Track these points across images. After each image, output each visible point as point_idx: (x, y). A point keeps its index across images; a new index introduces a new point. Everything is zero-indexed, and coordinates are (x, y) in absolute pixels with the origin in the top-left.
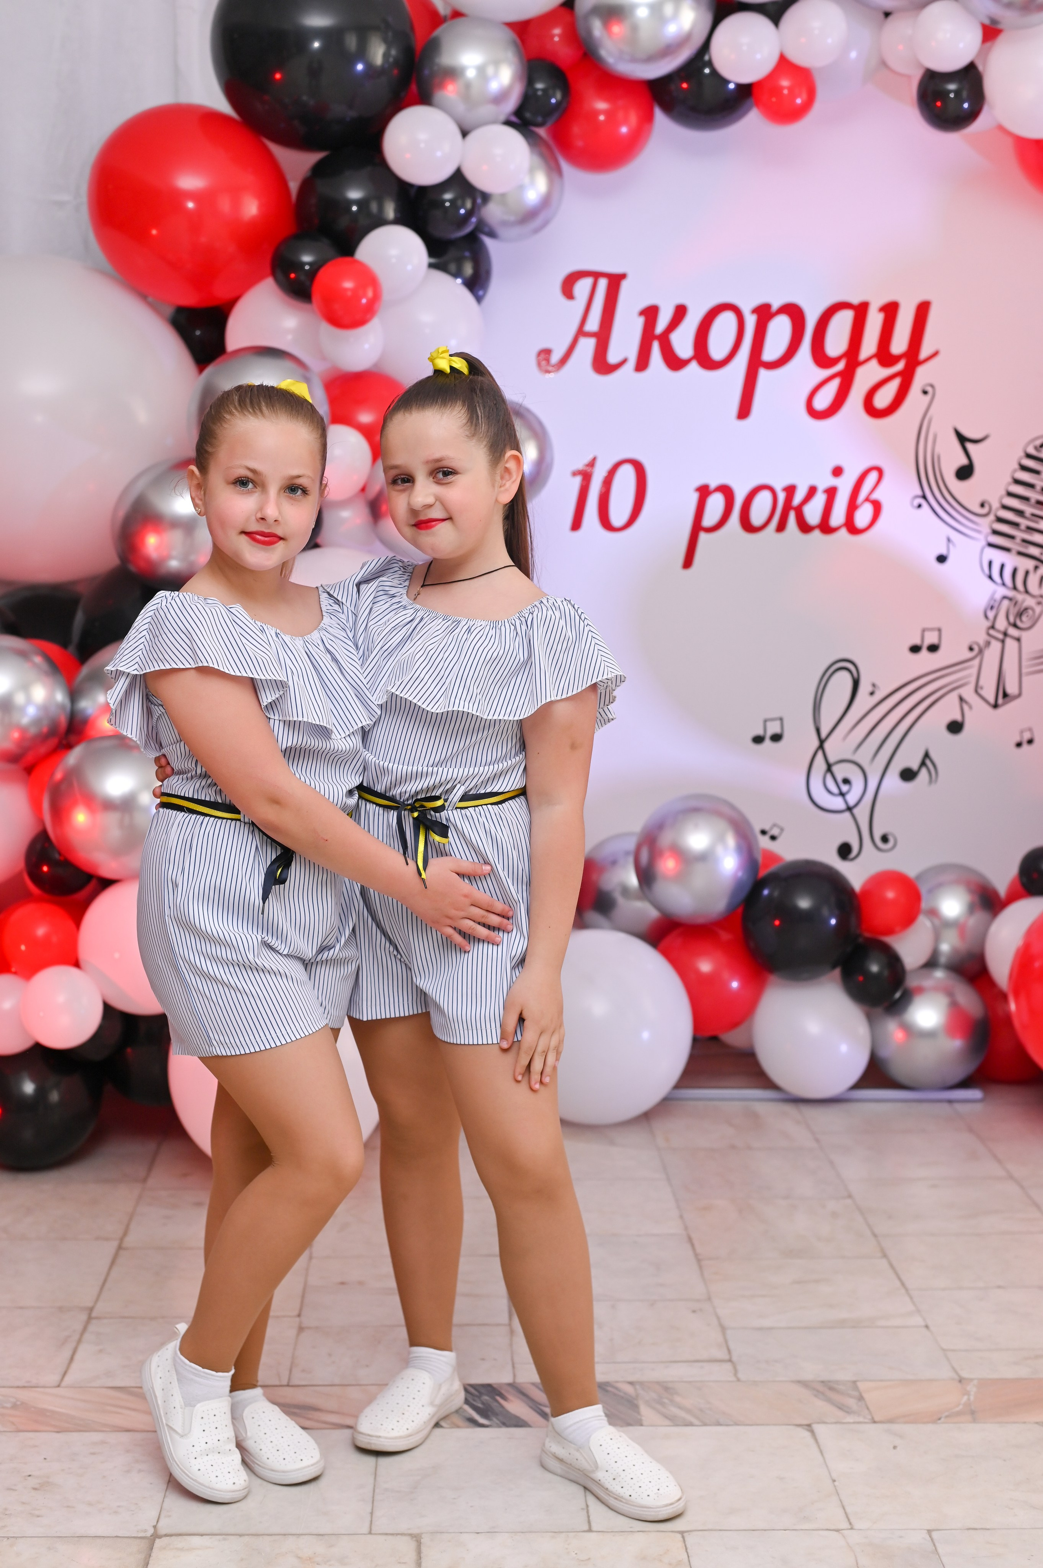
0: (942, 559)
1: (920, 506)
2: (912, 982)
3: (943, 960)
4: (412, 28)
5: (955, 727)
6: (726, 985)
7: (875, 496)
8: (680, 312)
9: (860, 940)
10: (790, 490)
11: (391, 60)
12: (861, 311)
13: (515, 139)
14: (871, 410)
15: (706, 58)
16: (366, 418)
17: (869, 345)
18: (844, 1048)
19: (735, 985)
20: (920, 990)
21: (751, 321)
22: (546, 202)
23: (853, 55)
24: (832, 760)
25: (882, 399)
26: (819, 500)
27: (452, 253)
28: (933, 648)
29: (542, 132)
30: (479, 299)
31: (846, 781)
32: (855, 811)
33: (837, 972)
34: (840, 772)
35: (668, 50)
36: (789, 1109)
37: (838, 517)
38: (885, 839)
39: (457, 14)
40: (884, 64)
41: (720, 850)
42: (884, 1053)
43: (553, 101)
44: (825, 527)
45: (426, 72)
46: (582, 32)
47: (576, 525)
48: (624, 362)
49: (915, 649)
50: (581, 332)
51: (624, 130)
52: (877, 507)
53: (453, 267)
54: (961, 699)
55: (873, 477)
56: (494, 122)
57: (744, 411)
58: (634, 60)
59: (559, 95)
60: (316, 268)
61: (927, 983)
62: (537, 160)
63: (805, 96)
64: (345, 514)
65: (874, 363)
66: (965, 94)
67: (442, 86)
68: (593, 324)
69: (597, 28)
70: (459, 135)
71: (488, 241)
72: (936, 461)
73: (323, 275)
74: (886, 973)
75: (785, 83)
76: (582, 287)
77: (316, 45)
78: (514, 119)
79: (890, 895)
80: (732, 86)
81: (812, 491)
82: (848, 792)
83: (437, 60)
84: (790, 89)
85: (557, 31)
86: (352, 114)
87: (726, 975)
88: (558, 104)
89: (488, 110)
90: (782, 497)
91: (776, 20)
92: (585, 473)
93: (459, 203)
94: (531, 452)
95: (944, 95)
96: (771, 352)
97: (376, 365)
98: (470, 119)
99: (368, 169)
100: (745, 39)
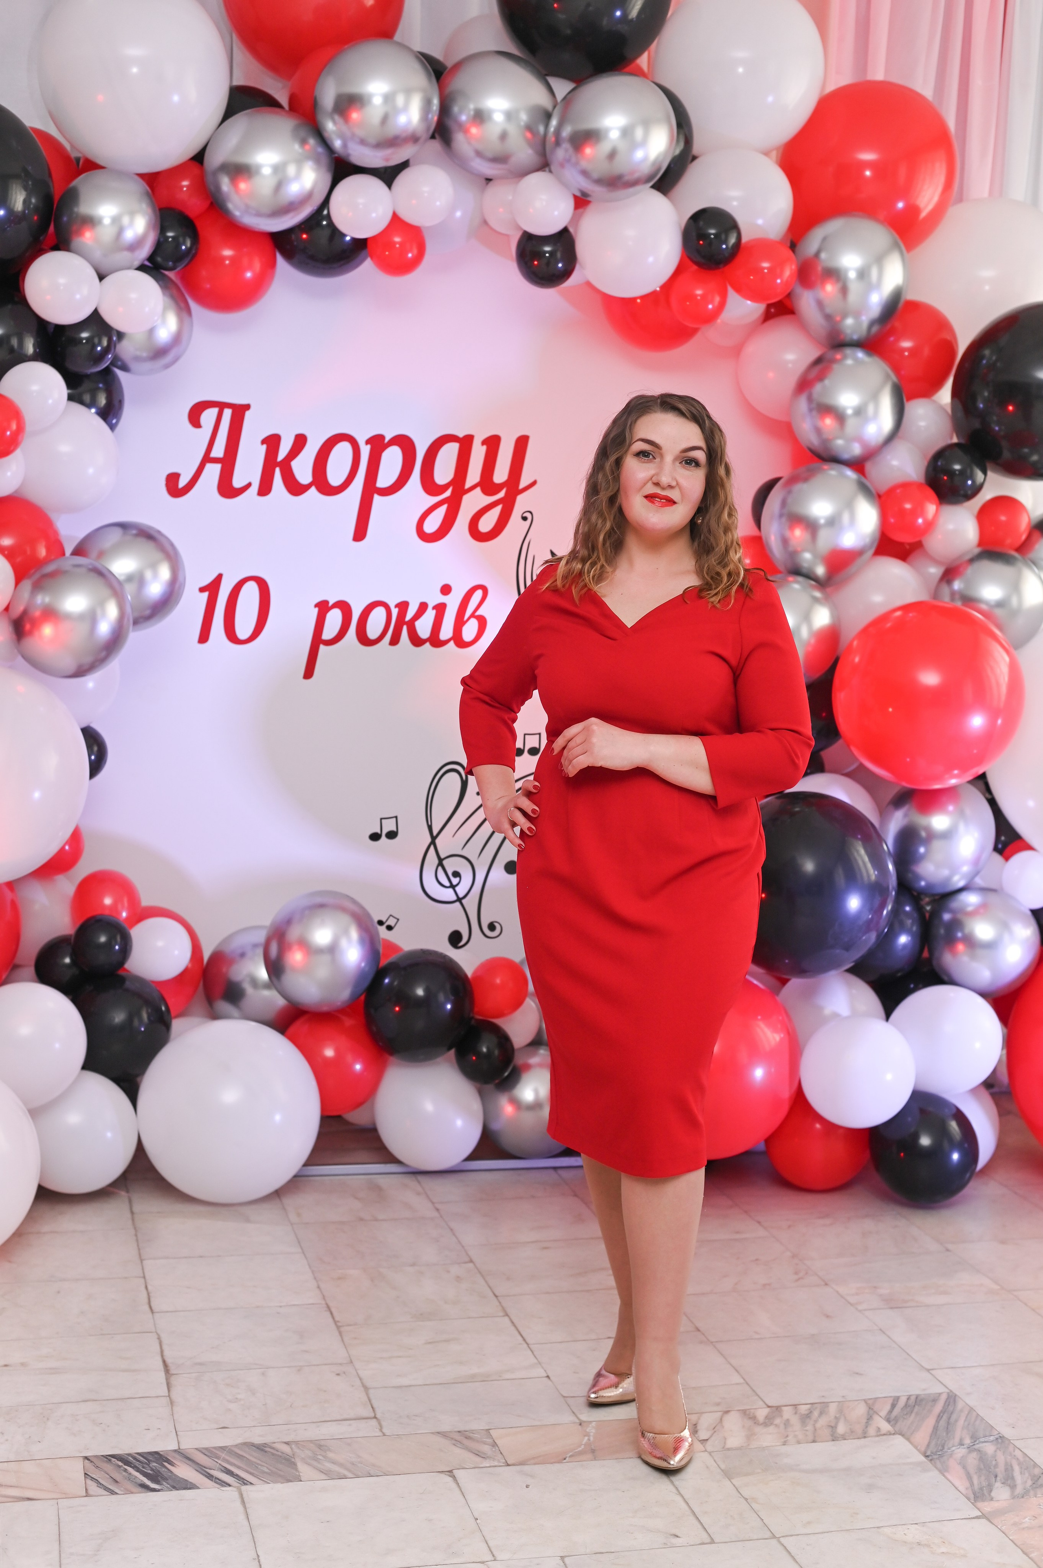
2: (519, 1060)
4: (51, 176)
6: (350, 1067)
7: (481, 612)
8: (300, 441)
9: (473, 1022)
10: (403, 606)
11: (31, 206)
12: (466, 443)
13: (148, 284)
14: (475, 533)
15: (325, 212)
17: (474, 475)
18: (459, 1123)
19: (358, 1067)
20: (527, 1067)
21: (365, 451)
22: (177, 339)
23: (458, 214)
24: (442, 856)
25: (486, 524)
26: (429, 616)
27: (87, 385)
29: (171, 274)
30: (112, 427)
31: (456, 874)
32: (465, 902)
33: (452, 1052)
34: (451, 865)
35: (291, 208)
36: (409, 1181)
37: (446, 632)
38: (492, 927)
39: (90, 164)
40: (485, 222)
41: (344, 943)
42: (495, 1126)
43: (183, 247)
44: (435, 641)
45: (65, 219)
46: (211, 186)
47: (204, 637)
48: (249, 485)
50: (207, 459)
51: (249, 275)
52: (482, 622)
53: (87, 398)
55: (478, 594)
56: (129, 268)
57: (360, 533)
58: (259, 214)
59: (189, 244)
61: (534, 1060)
62: (169, 302)
63: (415, 251)
65: (478, 491)
66: (559, 255)
67: (80, 233)
68: (218, 451)
69: (225, 184)
70: (97, 280)
71: (119, 373)
74: (497, 1052)
75: (398, 239)
76: (208, 417)
78: (147, 265)
79: (500, 980)
80: (348, 238)
81: (423, 607)
82: (458, 884)
83: (76, 210)
84: (401, 243)
85: (186, 182)
87: (349, 1058)
88: (189, 250)
89: (124, 257)
90: (395, 612)
91: (389, 183)
92: (212, 588)
93: (96, 340)
94: (165, 573)
95: (540, 255)
96: (385, 479)
97: (16, 491)
98: (106, 264)
99: (10, 306)
100: (361, 199)
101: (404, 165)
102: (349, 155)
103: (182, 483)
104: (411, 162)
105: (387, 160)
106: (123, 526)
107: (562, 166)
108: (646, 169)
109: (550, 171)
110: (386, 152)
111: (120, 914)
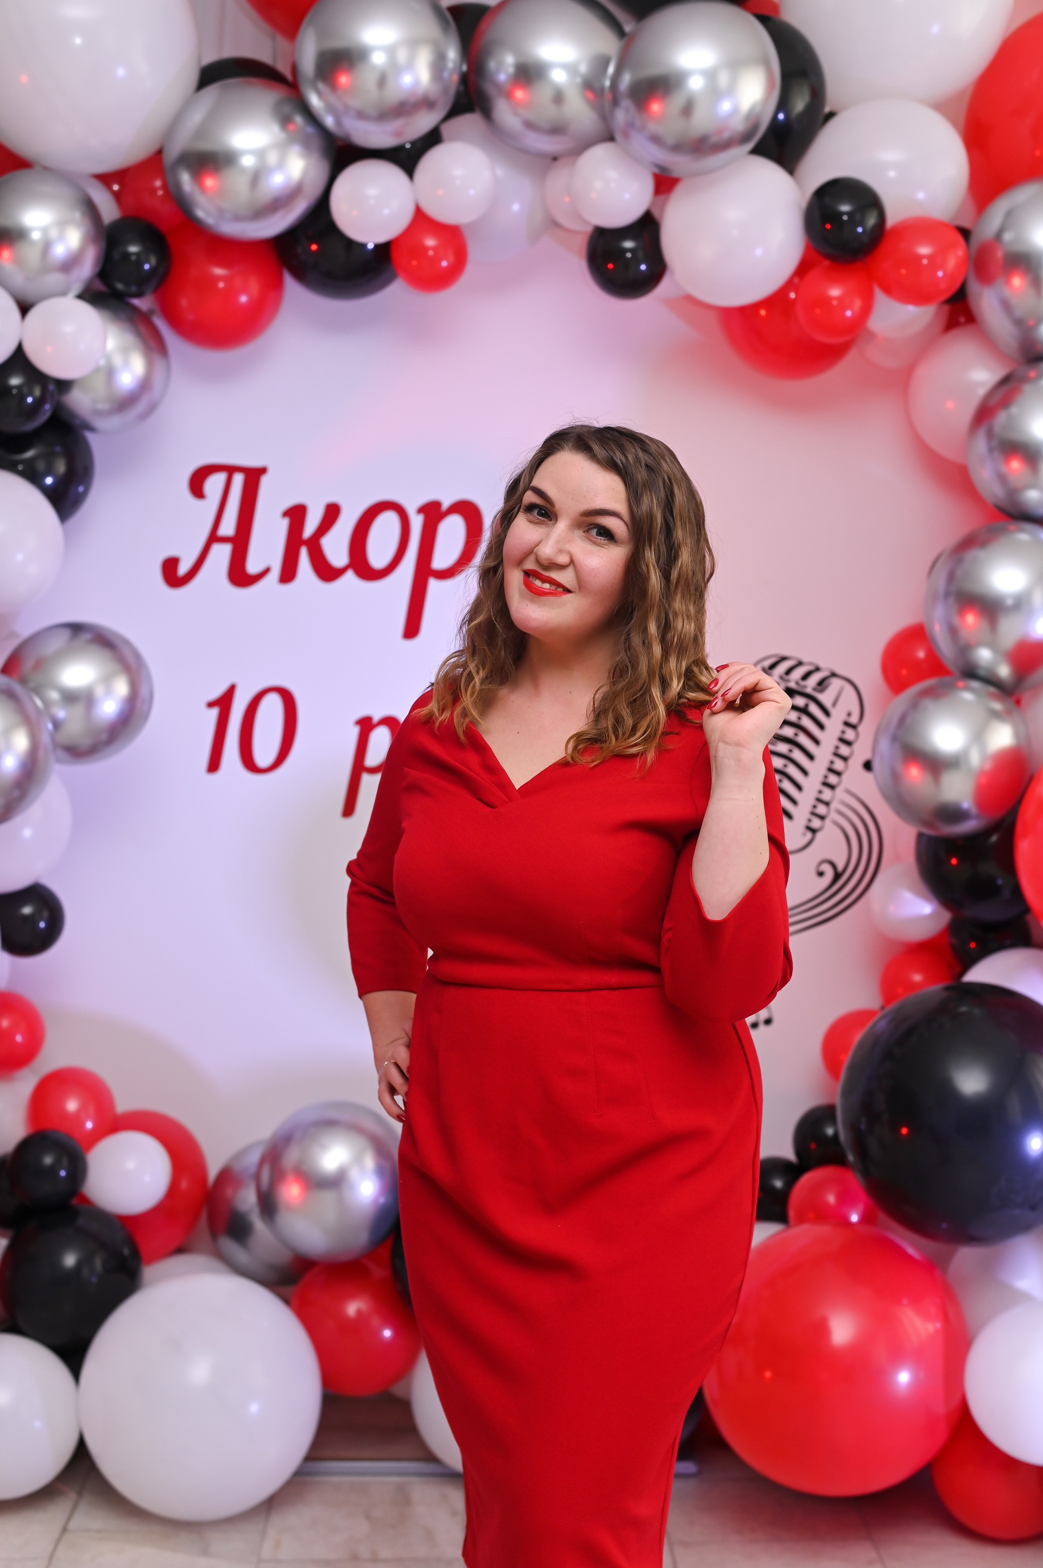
6: (377, 1334)
8: (332, 513)
13: (87, 313)
19: (387, 1333)
21: (417, 522)
22: (145, 385)
23: (515, 207)
29: (143, 303)
40: (551, 218)
41: (354, 1174)
43: (147, 267)
46: (176, 188)
47: (214, 765)
48: (267, 571)
50: (214, 538)
51: (244, 299)
53: (40, 465)
56: (63, 295)
57: (412, 629)
58: (238, 218)
59: (153, 260)
63: (451, 258)
66: (640, 254)
68: (228, 528)
69: (186, 179)
70: (17, 312)
71: (85, 433)
75: (428, 241)
76: (214, 484)
80: (370, 246)
84: (435, 249)
87: (375, 1321)
88: (153, 270)
89: (55, 279)
91: (410, 170)
92: (224, 703)
93: (26, 390)
94: (121, 688)
95: (619, 254)
96: (442, 558)
98: (30, 291)
100: (372, 191)
103: (183, 569)
105: (398, 134)
106: (76, 628)
107: (626, 132)
108: (740, 125)
109: (618, 144)
110: (397, 124)
111: (83, 1124)
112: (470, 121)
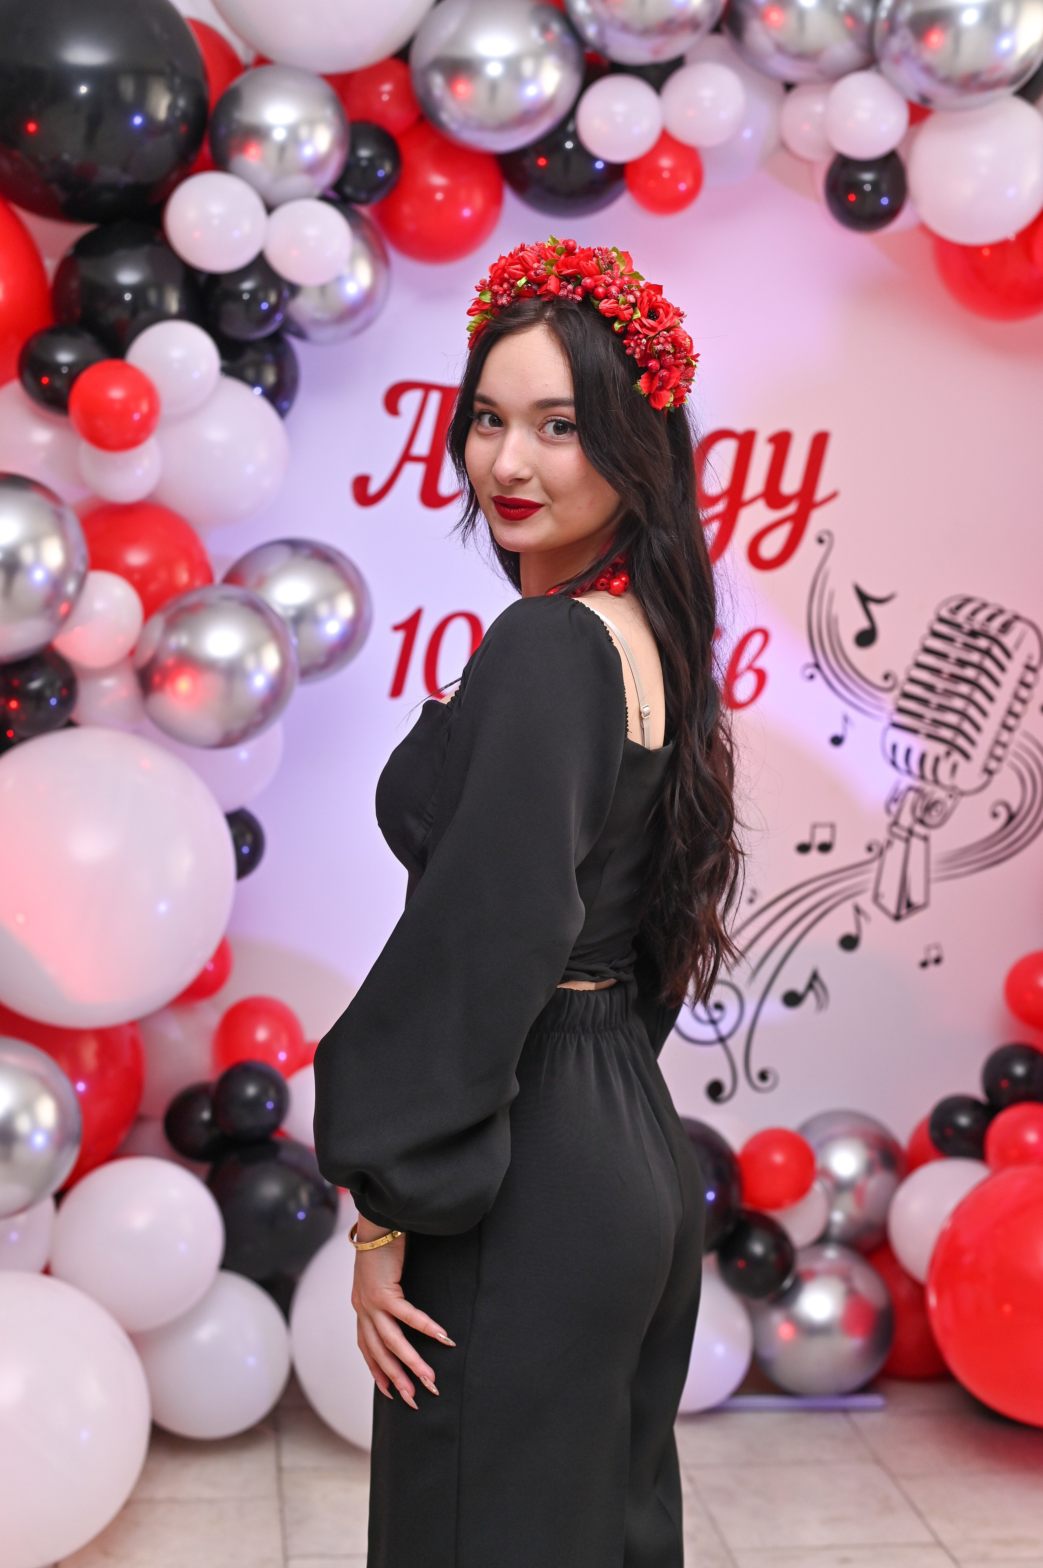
0: (837, 741)
1: (812, 677)
2: (802, 1264)
3: (835, 1231)
4: (206, 76)
5: (849, 943)
7: (760, 664)
9: (742, 1215)
11: (178, 113)
12: (746, 441)
13: (332, 219)
14: (756, 560)
15: (570, 128)
16: (136, 558)
17: (755, 483)
18: (719, 1350)
20: (811, 1275)
22: (370, 297)
23: (748, 133)
25: (770, 548)
27: (250, 356)
28: (825, 848)
29: (365, 211)
30: (282, 413)
31: (719, 1006)
32: (731, 1043)
33: (713, 1255)
35: (525, 118)
38: (763, 1076)
39: (262, 61)
40: (783, 145)
42: (766, 1352)
43: (381, 173)
45: (223, 131)
46: (419, 90)
47: (397, 687)
49: (804, 848)
50: (407, 457)
51: (467, 213)
52: (761, 677)
53: (250, 373)
54: (858, 910)
55: (757, 640)
56: (306, 196)
58: (482, 128)
59: (388, 166)
60: (75, 371)
61: (819, 1266)
62: (359, 246)
63: (690, 181)
64: (109, 683)
65: (760, 505)
66: (884, 187)
67: (242, 148)
68: (422, 447)
69: (438, 86)
70: (262, 211)
71: (296, 344)
72: (832, 623)
73: (85, 380)
74: (773, 1257)
75: (666, 162)
76: (410, 401)
77: (83, 90)
78: (332, 194)
79: (778, 1158)
80: (599, 165)
82: (721, 1019)
83: (237, 116)
84: (672, 170)
85: (387, 87)
86: (127, 179)
88: (387, 178)
89: (301, 182)
91: (658, 87)
92: (410, 626)
93: (261, 295)
94: (345, 607)
95: (857, 186)
97: (152, 495)
98: (277, 191)
99: (146, 249)
100: (620, 108)
101: (678, 63)
102: (605, 47)
103: (374, 488)
104: (689, 59)
105: (656, 52)
106: (294, 545)
107: (897, 60)
108: (1011, 65)
109: (879, 72)
110: (656, 41)
111: (275, 1055)
112: (721, 42)
